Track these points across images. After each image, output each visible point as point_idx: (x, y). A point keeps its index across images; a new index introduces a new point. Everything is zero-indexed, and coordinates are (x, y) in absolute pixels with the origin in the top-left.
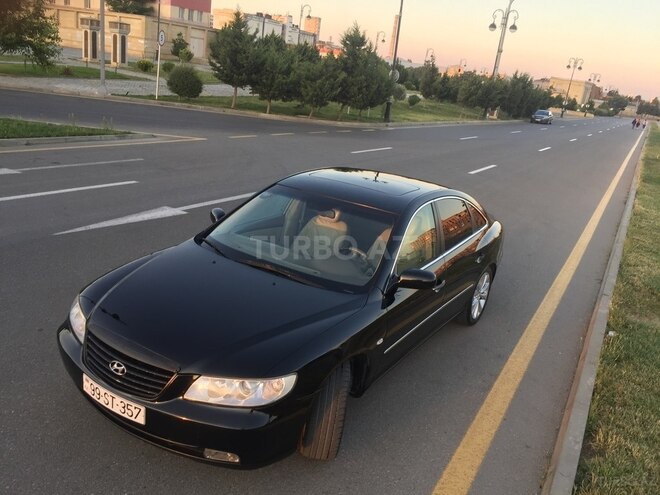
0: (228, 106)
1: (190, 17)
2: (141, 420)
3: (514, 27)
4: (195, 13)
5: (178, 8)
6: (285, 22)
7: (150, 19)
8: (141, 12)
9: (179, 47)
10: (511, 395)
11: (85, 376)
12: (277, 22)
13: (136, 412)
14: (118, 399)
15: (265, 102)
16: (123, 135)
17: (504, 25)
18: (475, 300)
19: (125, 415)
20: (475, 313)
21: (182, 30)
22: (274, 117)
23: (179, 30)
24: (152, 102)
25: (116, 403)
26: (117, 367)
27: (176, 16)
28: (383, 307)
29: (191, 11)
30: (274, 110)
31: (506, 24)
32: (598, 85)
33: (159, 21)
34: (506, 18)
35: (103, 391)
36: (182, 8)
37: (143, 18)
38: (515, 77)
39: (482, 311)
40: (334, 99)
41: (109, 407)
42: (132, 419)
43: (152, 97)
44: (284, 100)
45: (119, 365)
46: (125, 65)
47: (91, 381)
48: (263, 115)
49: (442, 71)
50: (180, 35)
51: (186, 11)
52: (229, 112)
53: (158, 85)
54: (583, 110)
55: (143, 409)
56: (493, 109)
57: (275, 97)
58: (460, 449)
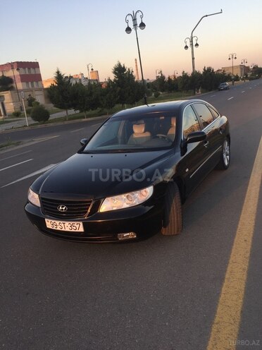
0: (65, 120)
1: (33, 86)
2: (81, 229)
3: (197, 45)
4: (35, 83)
5: (25, 83)
6: (80, 77)
7: (13, 92)
8: (7, 89)
9: (31, 101)
10: (258, 190)
11: (46, 220)
12: (76, 79)
13: (77, 226)
14: (67, 223)
15: (83, 114)
16: (18, 144)
17: (192, 45)
18: (225, 156)
19: (73, 230)
20: (226, 163)
21: (30, 93)
22: (89, 119)
23: (28, 93)
24: (26, 128)
25: (66, 226)
26: (62, 208)
27: (26, 87)
28: (182, 155)
29: (32, 82)
30: (89, 116)
31: (192, 44)
32: (246, 65)
33: (18, 91)
34: (192, 41)
35: (57, 222)
36: (27, 82)
37: (9, 92)
38: (204, 70)
39: (229, 161)
40: (117, 103)
41: (63, 229)
42: (77, 231)
43: (25, 126)
44: (93, 110)
45: (62, 207)
46: (7, 116)
47: (50, 221)
48: (84, 120)
49: (167, 77)
50: (30, 95)
51: (30, 83)
52: (66, 122)
53: (27, 120)
54: (243, 79)
55: (81, 223)
56: (198, 89)
57: (87, 110)
58: (242, 215)
